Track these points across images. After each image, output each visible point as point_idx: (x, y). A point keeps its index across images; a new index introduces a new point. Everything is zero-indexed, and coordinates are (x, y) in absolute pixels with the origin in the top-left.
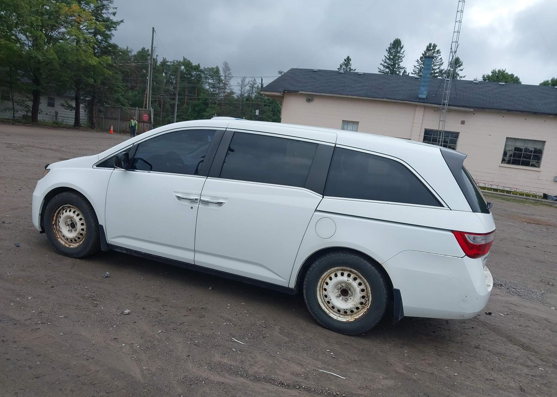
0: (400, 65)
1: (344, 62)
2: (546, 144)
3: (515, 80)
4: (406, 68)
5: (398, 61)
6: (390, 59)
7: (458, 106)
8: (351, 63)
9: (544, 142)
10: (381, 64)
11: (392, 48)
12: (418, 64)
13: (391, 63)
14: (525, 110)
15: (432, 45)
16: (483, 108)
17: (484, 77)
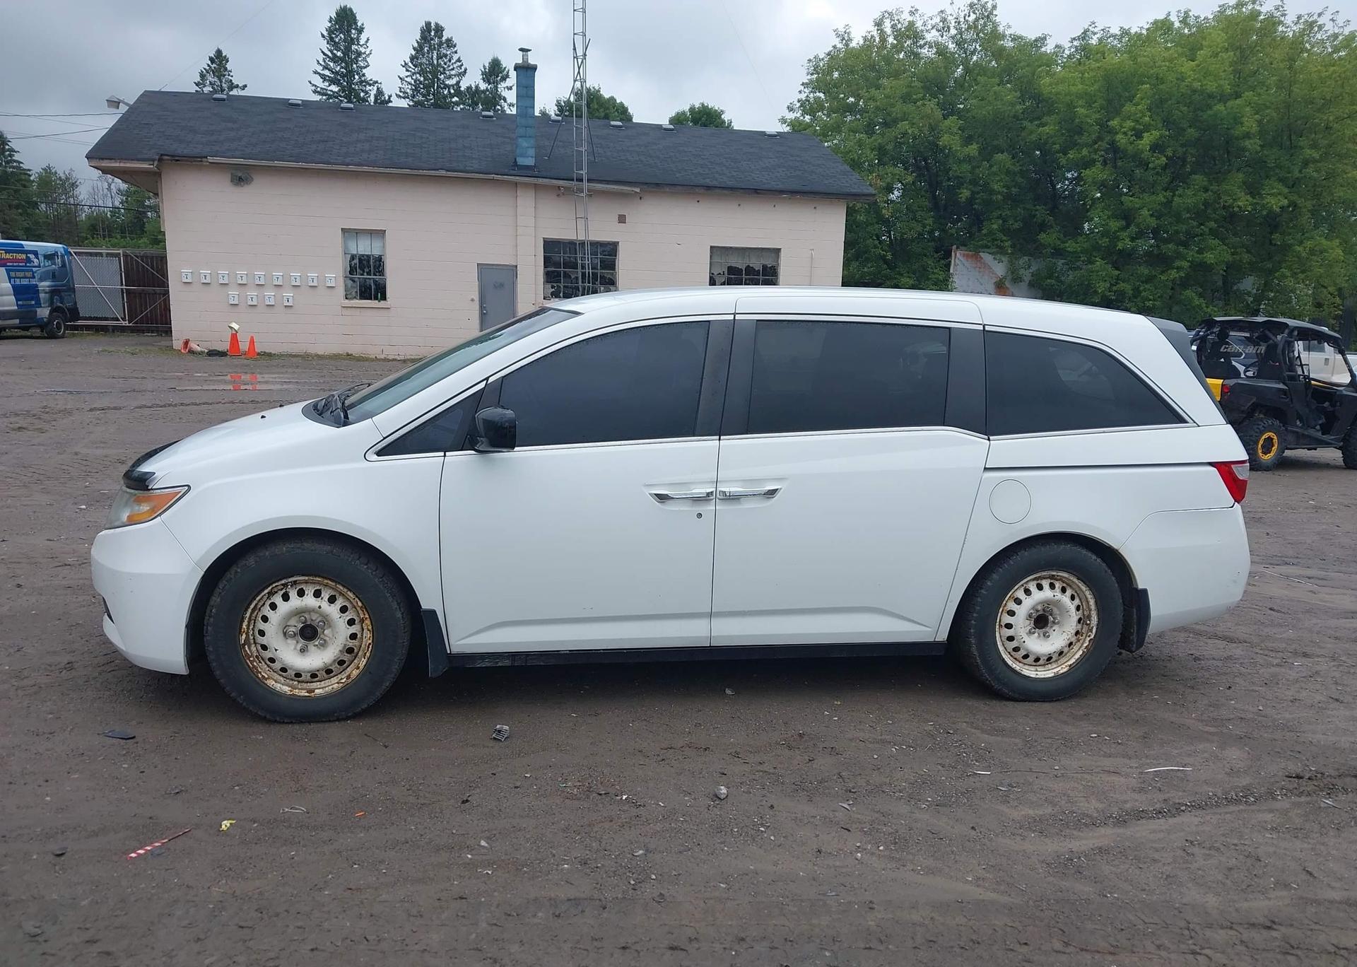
0: (364, 75)
1: (208, 65)
2: (782, 254)
3: (623, 112)
4: (381, 83)
5: (356, 64)
6: (334, 59)
7: (608, 182)
8: (229, 66)
9: (778, 251)
10: (316, 72)
11: (336, 30)
12: (409, 73)
13: (342, 70)
14: (739, 185)
15: (433, 26)
16: (657, 185)
17: (558, 104)
